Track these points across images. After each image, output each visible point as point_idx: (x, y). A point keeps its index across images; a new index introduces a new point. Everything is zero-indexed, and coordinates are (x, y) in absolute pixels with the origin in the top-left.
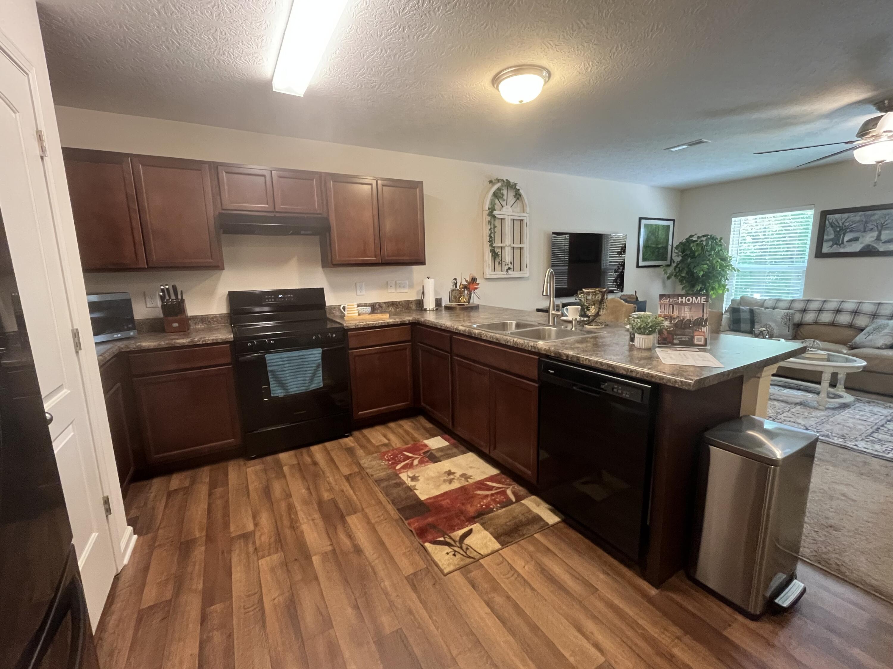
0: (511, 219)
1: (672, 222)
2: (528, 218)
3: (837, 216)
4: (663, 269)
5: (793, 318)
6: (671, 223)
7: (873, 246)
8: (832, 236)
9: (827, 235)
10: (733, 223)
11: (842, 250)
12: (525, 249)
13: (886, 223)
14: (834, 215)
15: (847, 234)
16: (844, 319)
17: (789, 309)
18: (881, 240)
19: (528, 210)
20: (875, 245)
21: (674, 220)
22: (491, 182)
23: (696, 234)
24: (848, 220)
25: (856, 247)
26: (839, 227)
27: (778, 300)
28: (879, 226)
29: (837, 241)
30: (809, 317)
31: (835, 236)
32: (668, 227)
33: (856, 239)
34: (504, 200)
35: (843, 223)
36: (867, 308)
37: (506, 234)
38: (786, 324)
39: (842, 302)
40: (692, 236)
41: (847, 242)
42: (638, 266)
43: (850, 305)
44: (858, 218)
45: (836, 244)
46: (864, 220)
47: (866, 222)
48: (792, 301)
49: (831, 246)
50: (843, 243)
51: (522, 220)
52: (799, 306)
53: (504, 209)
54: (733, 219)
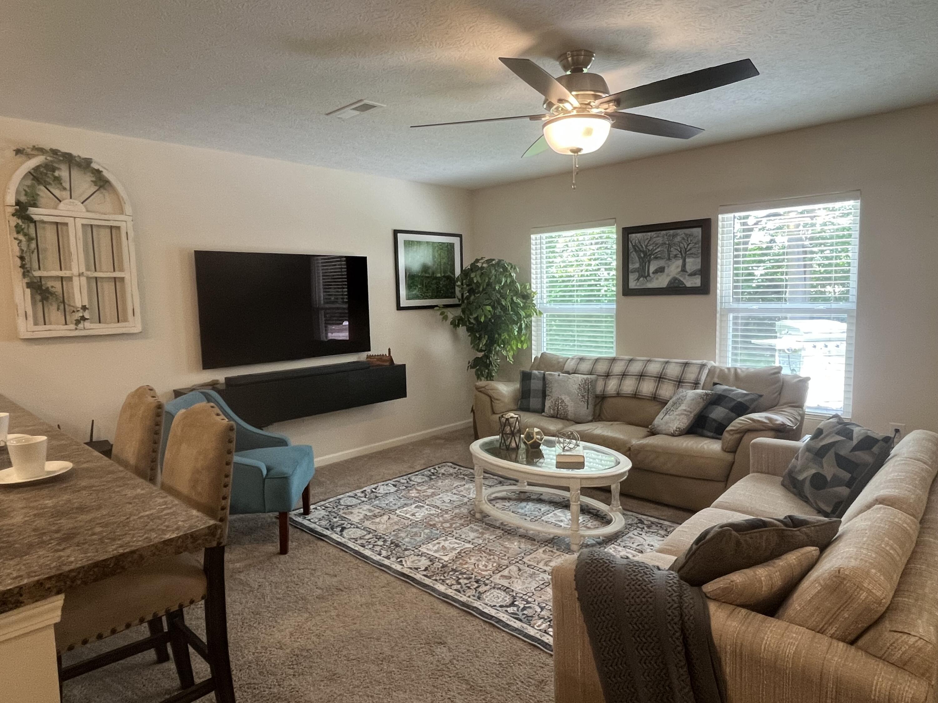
0: (83, 225)
1: (459, 238)
2: (130, 224)
3: (639, 235)
4: (439, 313)
5: (594, 387)
6: (455, 241)
7: (680, 281)
8: (637, 265)
9: (632, 263)
10: (533, 242)
11: (650, 285)
12: (127, 280)
13: (689, 247)
14: (636, 234)
15: (652, 262)
16: (647, 388)
17: (591, 374)
18: (687, 272)
19: (128, 209)
20: (682, 279)
21: (460, 236)
22: (18, 152)
23: (482, 258)
24: (651, 242)
25: (662, 281)
26: (643, 252)
27: (582, 359)
28: (682, 252)
29: (643, 274)
30: (612, 386)
31: (640, 265)
32: (452, 245)
33: (661, 270)
34: (65, 189)
35: (646, 246)
36: (673, 371)
37: (70, 254)
38: (583, 396)
39: (648, 361)
40: (477, 261)
41: (653, 273)
42: (399, 308)
43: (654, 368)
44: (660, 240)
45: (642, 276)
46: (667, 242)
47: (670, 246)
48: (597, 360)
49: (638, 279)
50: (649, 275)
51: (118, 228)
52: (602, 368)
53: (62, 206)
54: (533, 236)
